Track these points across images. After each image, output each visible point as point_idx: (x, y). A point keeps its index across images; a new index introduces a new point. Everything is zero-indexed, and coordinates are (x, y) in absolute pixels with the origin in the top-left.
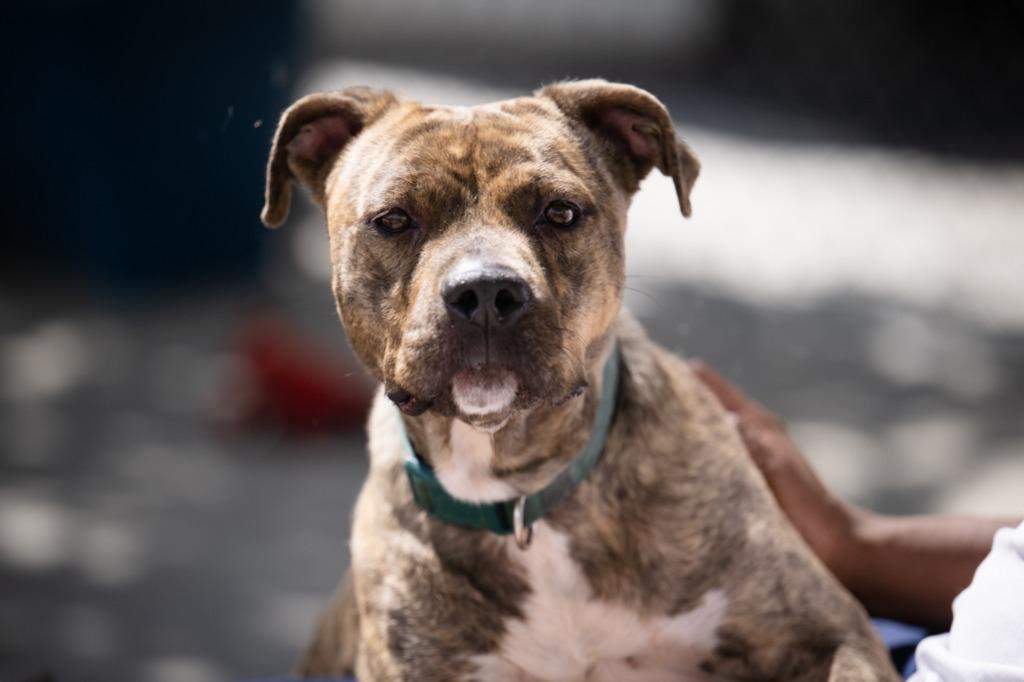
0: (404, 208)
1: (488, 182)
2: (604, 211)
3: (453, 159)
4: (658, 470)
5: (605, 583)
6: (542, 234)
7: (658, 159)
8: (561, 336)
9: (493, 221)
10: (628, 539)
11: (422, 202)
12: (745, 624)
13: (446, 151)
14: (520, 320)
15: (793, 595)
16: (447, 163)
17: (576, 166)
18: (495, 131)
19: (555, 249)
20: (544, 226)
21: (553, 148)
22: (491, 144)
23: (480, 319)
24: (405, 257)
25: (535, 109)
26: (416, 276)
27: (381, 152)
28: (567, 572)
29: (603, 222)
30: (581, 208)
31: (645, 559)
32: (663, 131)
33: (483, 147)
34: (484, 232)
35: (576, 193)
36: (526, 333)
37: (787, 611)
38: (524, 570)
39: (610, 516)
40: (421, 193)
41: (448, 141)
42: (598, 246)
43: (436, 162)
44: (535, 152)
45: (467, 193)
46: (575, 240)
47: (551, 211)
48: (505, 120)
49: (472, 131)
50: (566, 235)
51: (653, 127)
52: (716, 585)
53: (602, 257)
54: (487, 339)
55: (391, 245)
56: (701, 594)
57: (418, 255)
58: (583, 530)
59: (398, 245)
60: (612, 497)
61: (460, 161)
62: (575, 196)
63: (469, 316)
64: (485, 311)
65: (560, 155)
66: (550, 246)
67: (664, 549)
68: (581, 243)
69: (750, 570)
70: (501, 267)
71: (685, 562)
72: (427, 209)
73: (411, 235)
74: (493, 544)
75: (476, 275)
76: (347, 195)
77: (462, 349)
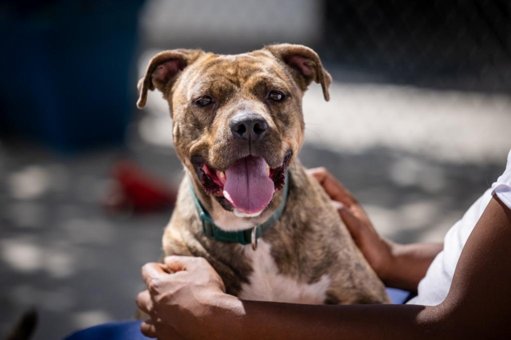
0: (208, 95)
1: (244, 83)
2: (294, 96)
3: (229, 74)
4: (308, 216)
5: (284, 267)
6: (269, 104)
7: (315, 77)
8: (281, 143)
9: (249, 98)
10: (296, 247)
11: (216, 92)
12: (337, 291)
13: (226, 71)
14: (264, 137)
15: (357, 281)
16: (227, 76)
17: (282, 77)
18: (246, 63)
19: (276, 110)
20: (270, 100)
21: (272, 69)
22: (245, 68)
23: (247, 137)
24: (209, 115)
25: (262, 54)
26: (215, 122)
27: (197, 73)
28: (268, 261)
29: (294, 100)
30: (285, 94)
31: (301, 256)
32: (317, 64)
33: (242, 69)
34: (245, 102)
35: (282, 87)
36: (267, 143)
37: (354, 287)
38: (251, 261)
39: (290, 236)
40: (215, 88)
41: (227, 67)
42: (294, 110)
43: (221, 75)
44: (264, 70)
45: (236, 87)
46: (284, 107)
47: (272, 95)
48: (250, 58)
49: (236, 63)
50: (280, 104)
51: (312, 63)
52: (326, 272)
53: (295, 114)
54: (250, 145)
55: (203, 111)
56: (321, 275)
57: (216, 114)
58: (276, 243)
59: (206, 111)
60: (291, 227)
61: (232, 75)
62: (282, 89)
63: (242, 136)
64: (249, 132)
65: (275, 72)
66: (274, 109)
67: (308, 253)
68: (287, 108)
69: (339, 268)
70: (255, 114)
71: (315, 261)
72: (219, 95)
73: (212, 106)
74: (240, 248)
75: (244, 118)
76: (182, 92)
77: (238, 150)
